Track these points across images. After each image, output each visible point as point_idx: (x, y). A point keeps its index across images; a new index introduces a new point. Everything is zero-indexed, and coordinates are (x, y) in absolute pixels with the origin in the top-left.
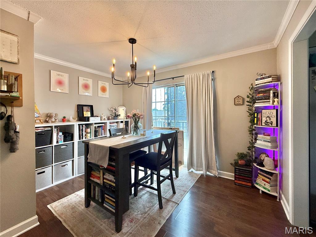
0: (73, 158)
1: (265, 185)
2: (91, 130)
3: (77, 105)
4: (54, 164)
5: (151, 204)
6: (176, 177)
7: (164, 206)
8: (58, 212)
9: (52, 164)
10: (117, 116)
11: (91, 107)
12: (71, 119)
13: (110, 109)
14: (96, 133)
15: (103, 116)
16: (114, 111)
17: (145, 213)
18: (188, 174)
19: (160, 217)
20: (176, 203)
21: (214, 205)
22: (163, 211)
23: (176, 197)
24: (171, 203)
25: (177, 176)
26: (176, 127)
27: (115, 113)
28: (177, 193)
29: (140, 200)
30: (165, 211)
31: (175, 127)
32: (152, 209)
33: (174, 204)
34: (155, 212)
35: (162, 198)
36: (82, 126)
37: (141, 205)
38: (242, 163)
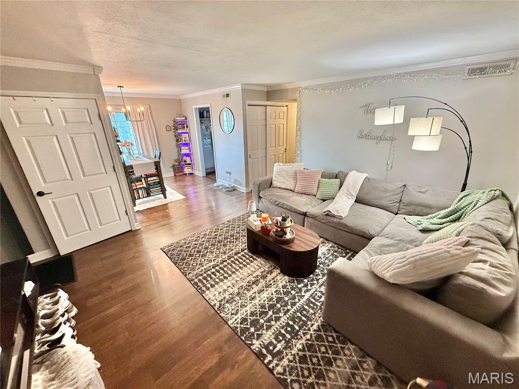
38: (177, 164)
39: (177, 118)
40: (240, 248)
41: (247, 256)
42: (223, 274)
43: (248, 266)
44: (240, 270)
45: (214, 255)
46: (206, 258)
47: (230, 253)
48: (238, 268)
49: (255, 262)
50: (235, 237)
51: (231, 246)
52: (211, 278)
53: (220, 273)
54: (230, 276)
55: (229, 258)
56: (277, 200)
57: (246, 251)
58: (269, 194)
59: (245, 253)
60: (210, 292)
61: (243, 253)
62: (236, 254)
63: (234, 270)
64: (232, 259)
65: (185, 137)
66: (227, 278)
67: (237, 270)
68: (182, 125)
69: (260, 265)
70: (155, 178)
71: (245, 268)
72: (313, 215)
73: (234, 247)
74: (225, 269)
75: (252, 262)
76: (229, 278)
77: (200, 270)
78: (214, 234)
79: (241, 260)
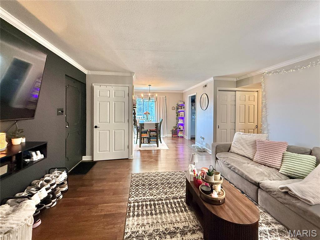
38: (175, 129)
39: (179, 103)
40: (180, 195)
41: (181, 205)
42: (152, 210)
43: (176, 214)
44: (167, 214)
45: (158, 191)
46: (151, 192)
47: (170, 196)
48: (167, 211)
49: (185, 213)
50: (182, 184)
51: (175, 190)
52: (142, 208)
53: (151, 207)
54: (156, 214)
55: (167, 199)
56: (229, 163)
57: (183, 200)
58: (224, 156)
59: (181, 201)
60: (133, 219)
61: (179, 200)
62: (174, 198)
63: (162, 211)
64: (168, 201)
65: (182, 114)
66: (153, 215)
67: (165, 212)
68: (181, 106)
69: (187, 218)
70: (154, 133)
71: (172, 215)
72: (267, 189)
73: (176, 192)
74: (157, 207)
75: (182, 211)
76: (154, 216)
77: (140, 198)
78: (169, 176)
79: (173, 205)
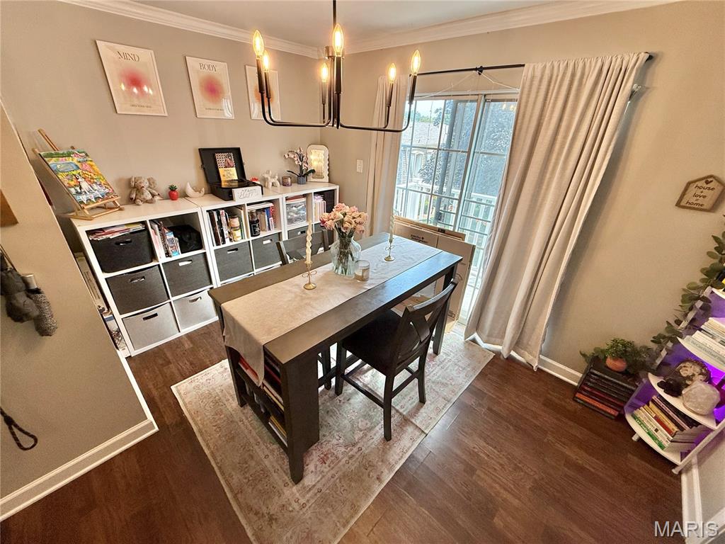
0: (211, 283)
1: (656, 430)
2: (240, 221)
3: (199, 149)
4: (172, 299)
5: (367, 421)
6: (434, 352)
7: (394, 435)
8: (189, 406)
9: (169, 298)
10: (307, 174)
11: (237, 152)
12: (190, 191)
13: (287, 156)
14: (255, 226)
15: (269, 178)
16: (296, 162)
17: (354, 445)
18: (462, 348)
19: (382, 461)
20: (423, 432)
21: (509, 454)
22: (390, 448)
23: (424, 415)
24: (410, 429)
25: (436, 352)
26: (456, 231)
27: (301, 167)
28: (429, 402)
29: (347, 407)
30: (394, 449)
31: (455, 227)
32: (368, 437)
33: (417, 433)
34: (373, 446)
35: (393, 412)
36: (218, 214)
37: (346, 422)
